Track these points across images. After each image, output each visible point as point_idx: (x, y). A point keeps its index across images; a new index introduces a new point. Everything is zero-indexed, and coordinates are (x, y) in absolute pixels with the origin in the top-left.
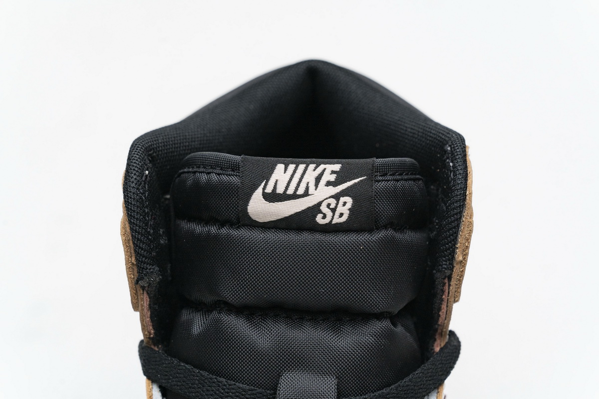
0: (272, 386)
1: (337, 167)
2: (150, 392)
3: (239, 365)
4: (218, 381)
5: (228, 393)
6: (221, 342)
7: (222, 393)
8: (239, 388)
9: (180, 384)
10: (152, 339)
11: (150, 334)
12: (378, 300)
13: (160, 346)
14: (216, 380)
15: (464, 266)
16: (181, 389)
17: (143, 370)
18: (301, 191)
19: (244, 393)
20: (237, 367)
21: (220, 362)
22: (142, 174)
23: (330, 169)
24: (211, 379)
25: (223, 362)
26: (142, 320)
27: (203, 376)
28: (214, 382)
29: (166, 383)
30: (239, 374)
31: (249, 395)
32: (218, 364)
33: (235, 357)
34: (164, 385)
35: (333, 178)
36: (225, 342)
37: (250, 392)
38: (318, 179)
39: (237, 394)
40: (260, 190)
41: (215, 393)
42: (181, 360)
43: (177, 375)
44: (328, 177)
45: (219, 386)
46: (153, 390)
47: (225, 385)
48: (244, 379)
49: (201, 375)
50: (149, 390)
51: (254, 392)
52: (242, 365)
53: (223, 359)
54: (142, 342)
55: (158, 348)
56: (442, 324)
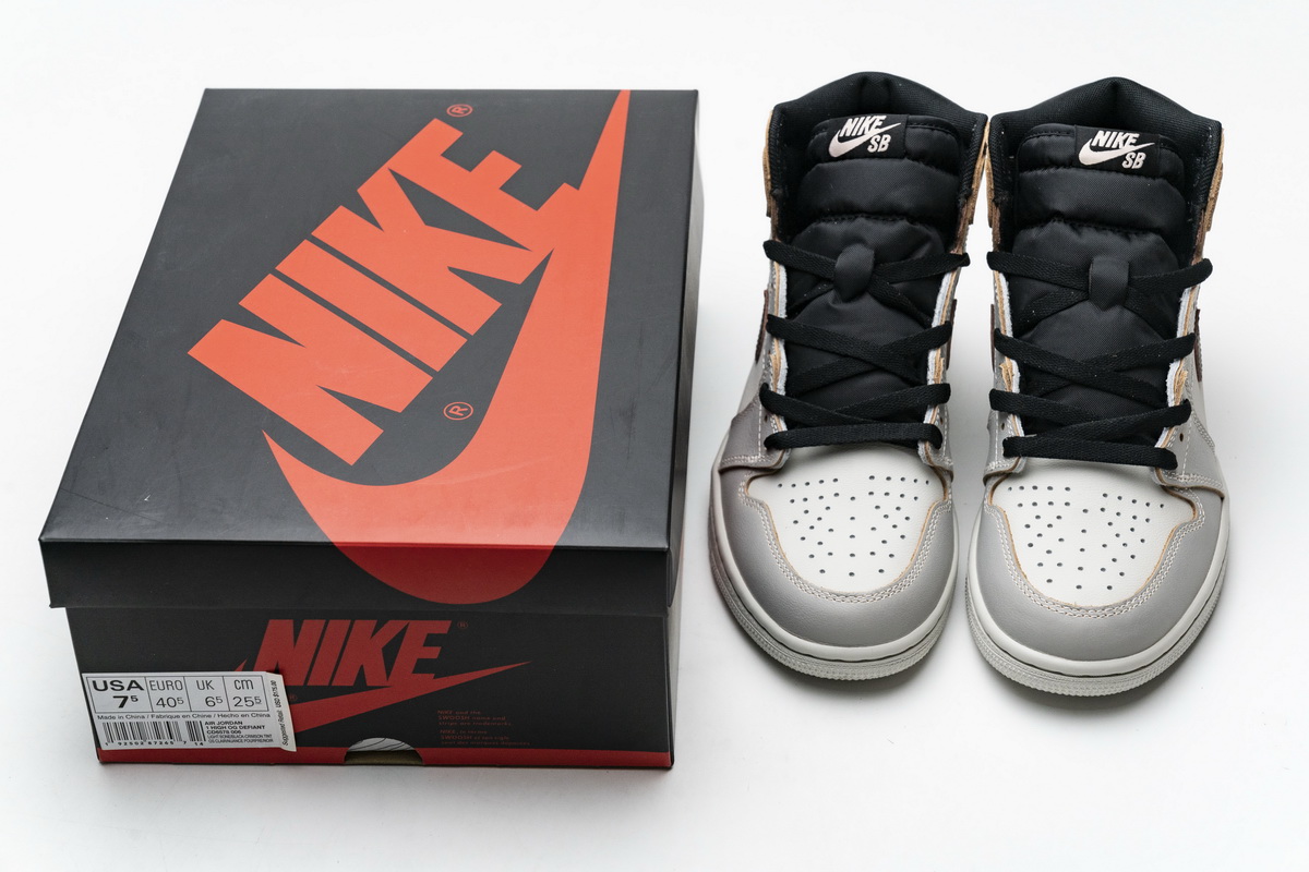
1: (1137, 135)
12: (1159, 220)
15: (1215, 202)
18: (1114, 146)
22: (1000, 133)
23: (1132, 136)
26: (994, 234)
31: (1070, 271)
35: (1134, 141)
38: (1125, 141)
40: (1088, 144)
44: (1131, 140)
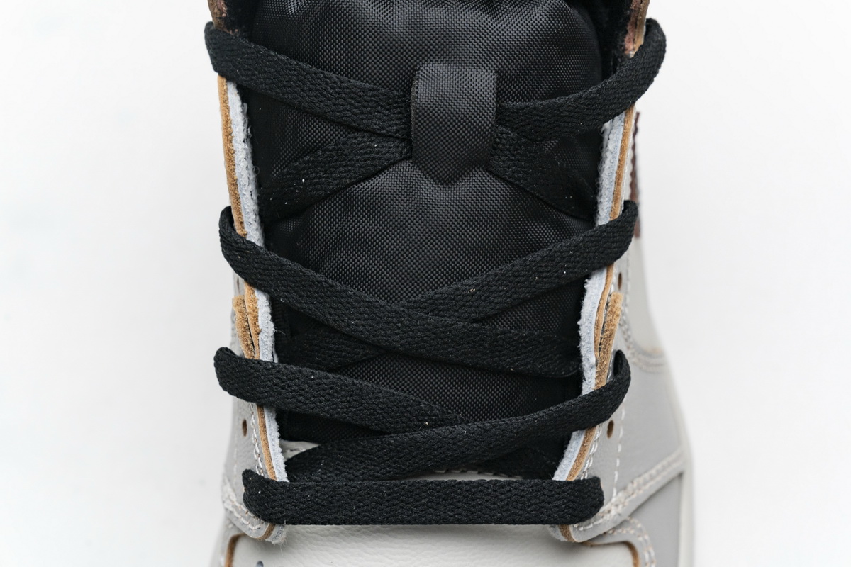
0: (403, 86)
2: (224, 94)
3: (357, 55)
4: (325, 77)
5: (339, 94)
6: (332, 23)
7: (331, 94)
8: (355, 87)
9: (269, 81)
10: (225, 19)
11: (222, 13)
13: (236, 30)
14: (322, 76)
16: (270, 89)
17: (213, 63)
19: (361, 93)
20: (354, 58)
21: (329, 51)
24: (315, 74)
25: (334, 52)
27: (304, 70)
28: (319, 79)
29: (248, 81)
30: (357, 68)
31: (369, 96)
32: (327, 54)
33: (352, 44)
34: (244, 83)
36: (337, 23)
37: (370, 93)
39: (352, 95)
41: (321, 94)
42: (269, 48)
43: (266, 69)
45: (326, 84)
46: (229, 92)
47: (335, 82)
48: (365, 76)
49: (301, 68)
50: (223, 92)
51: (376, 93)
52: (362, 55)
53: (334, 47)
54: (209, 25)
55: (233, 31)
56: (637, 9)
